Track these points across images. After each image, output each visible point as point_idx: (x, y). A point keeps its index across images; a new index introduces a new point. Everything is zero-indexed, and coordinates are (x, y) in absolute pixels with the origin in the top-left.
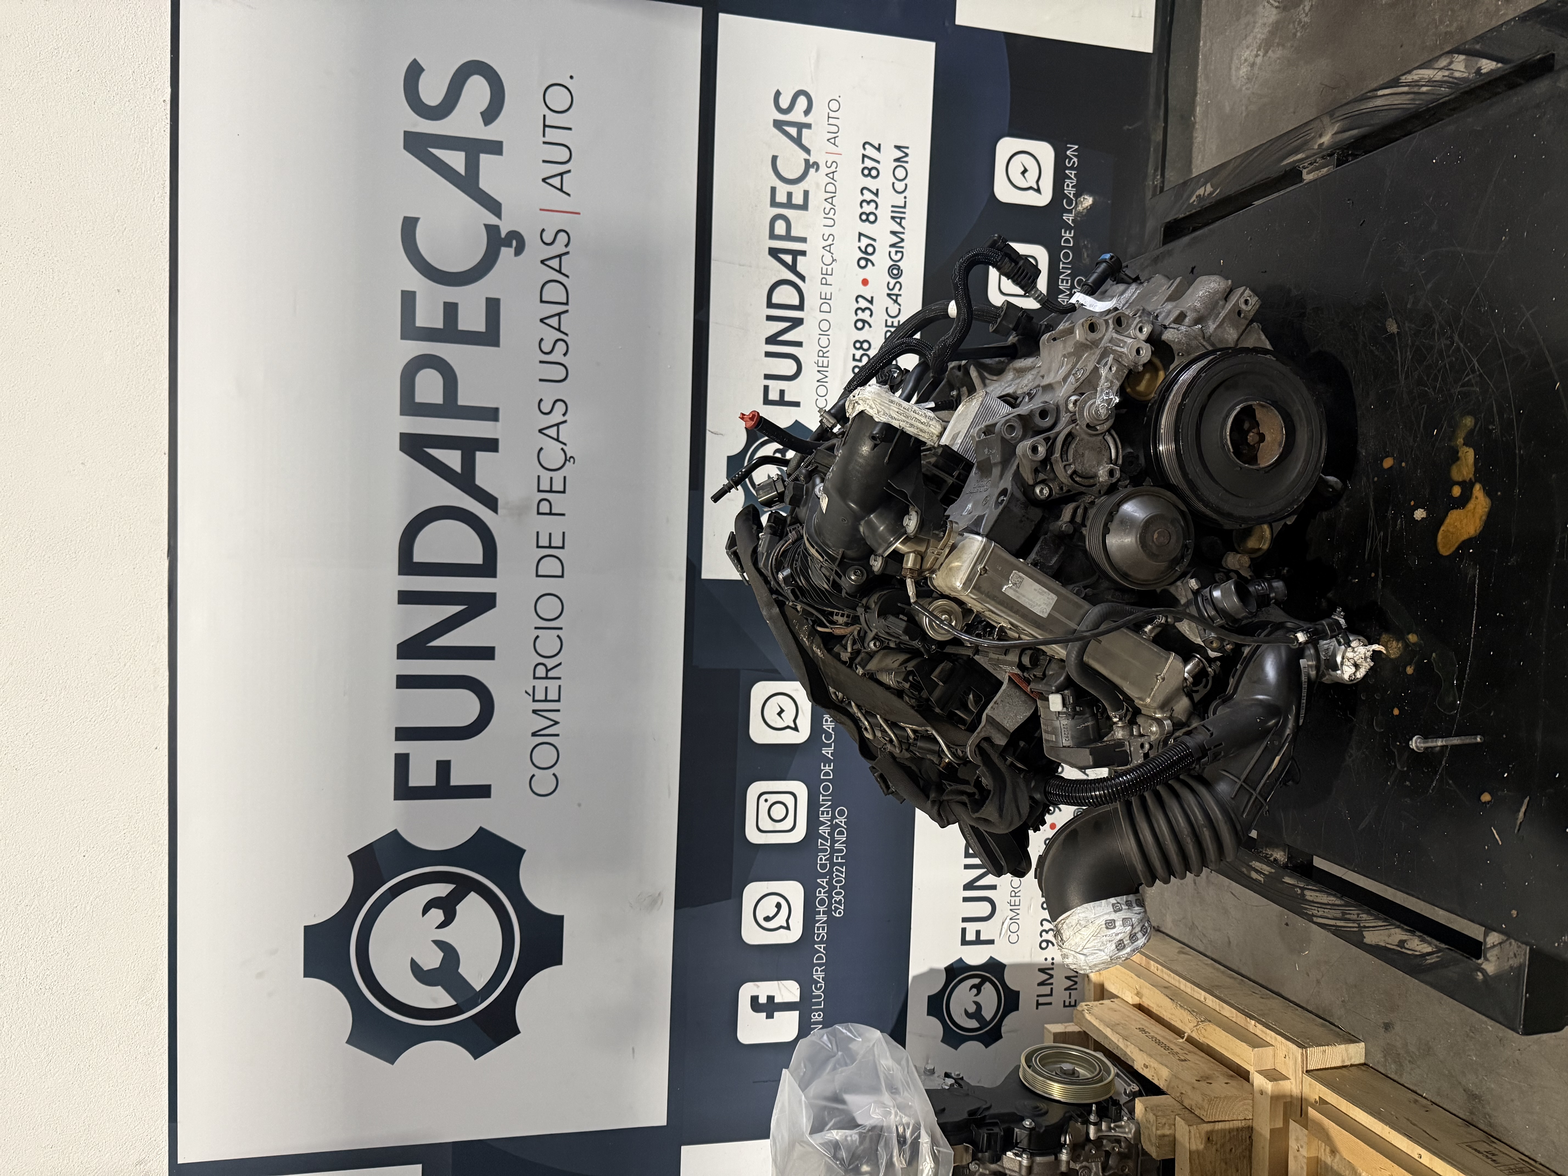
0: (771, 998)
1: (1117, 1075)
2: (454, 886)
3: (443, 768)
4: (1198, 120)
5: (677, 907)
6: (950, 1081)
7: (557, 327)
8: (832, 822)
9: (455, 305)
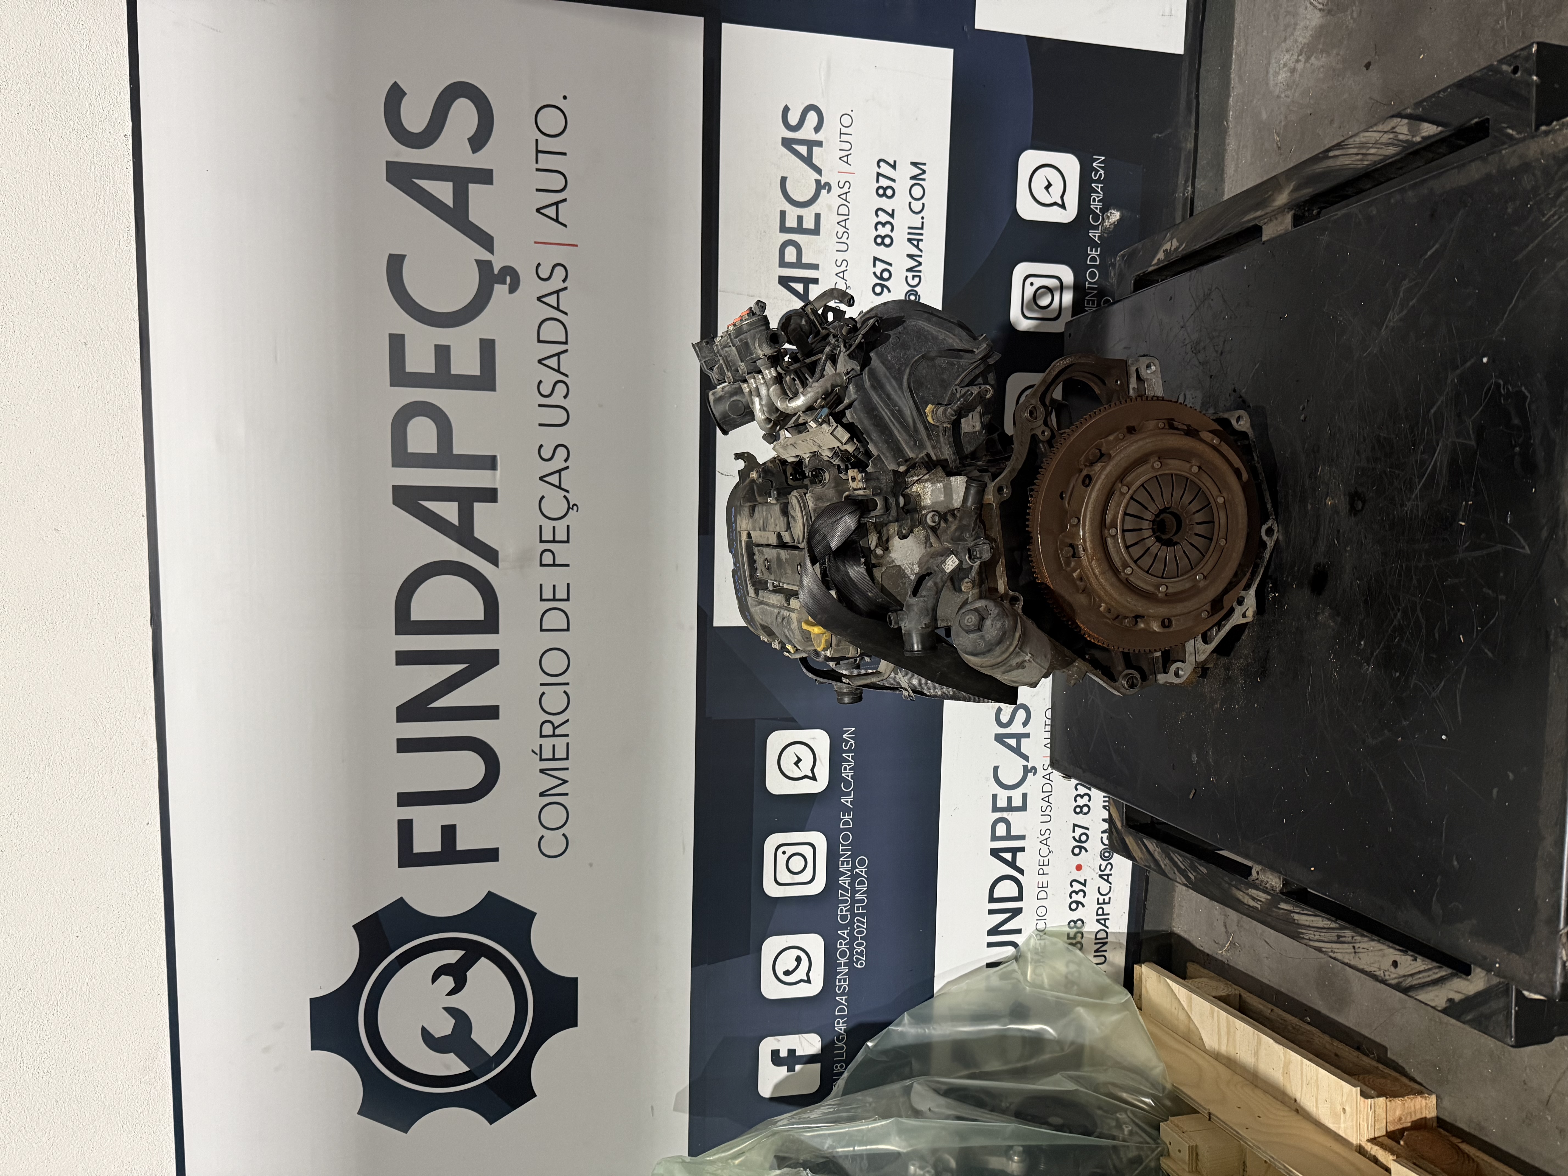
0: (792, 1052)
2: (464, 952)
3: (449, 832)
4: (1230, 125)
5: (693, 965)
7: (556, 368)
8: (852, 873)
9: (448, 348)
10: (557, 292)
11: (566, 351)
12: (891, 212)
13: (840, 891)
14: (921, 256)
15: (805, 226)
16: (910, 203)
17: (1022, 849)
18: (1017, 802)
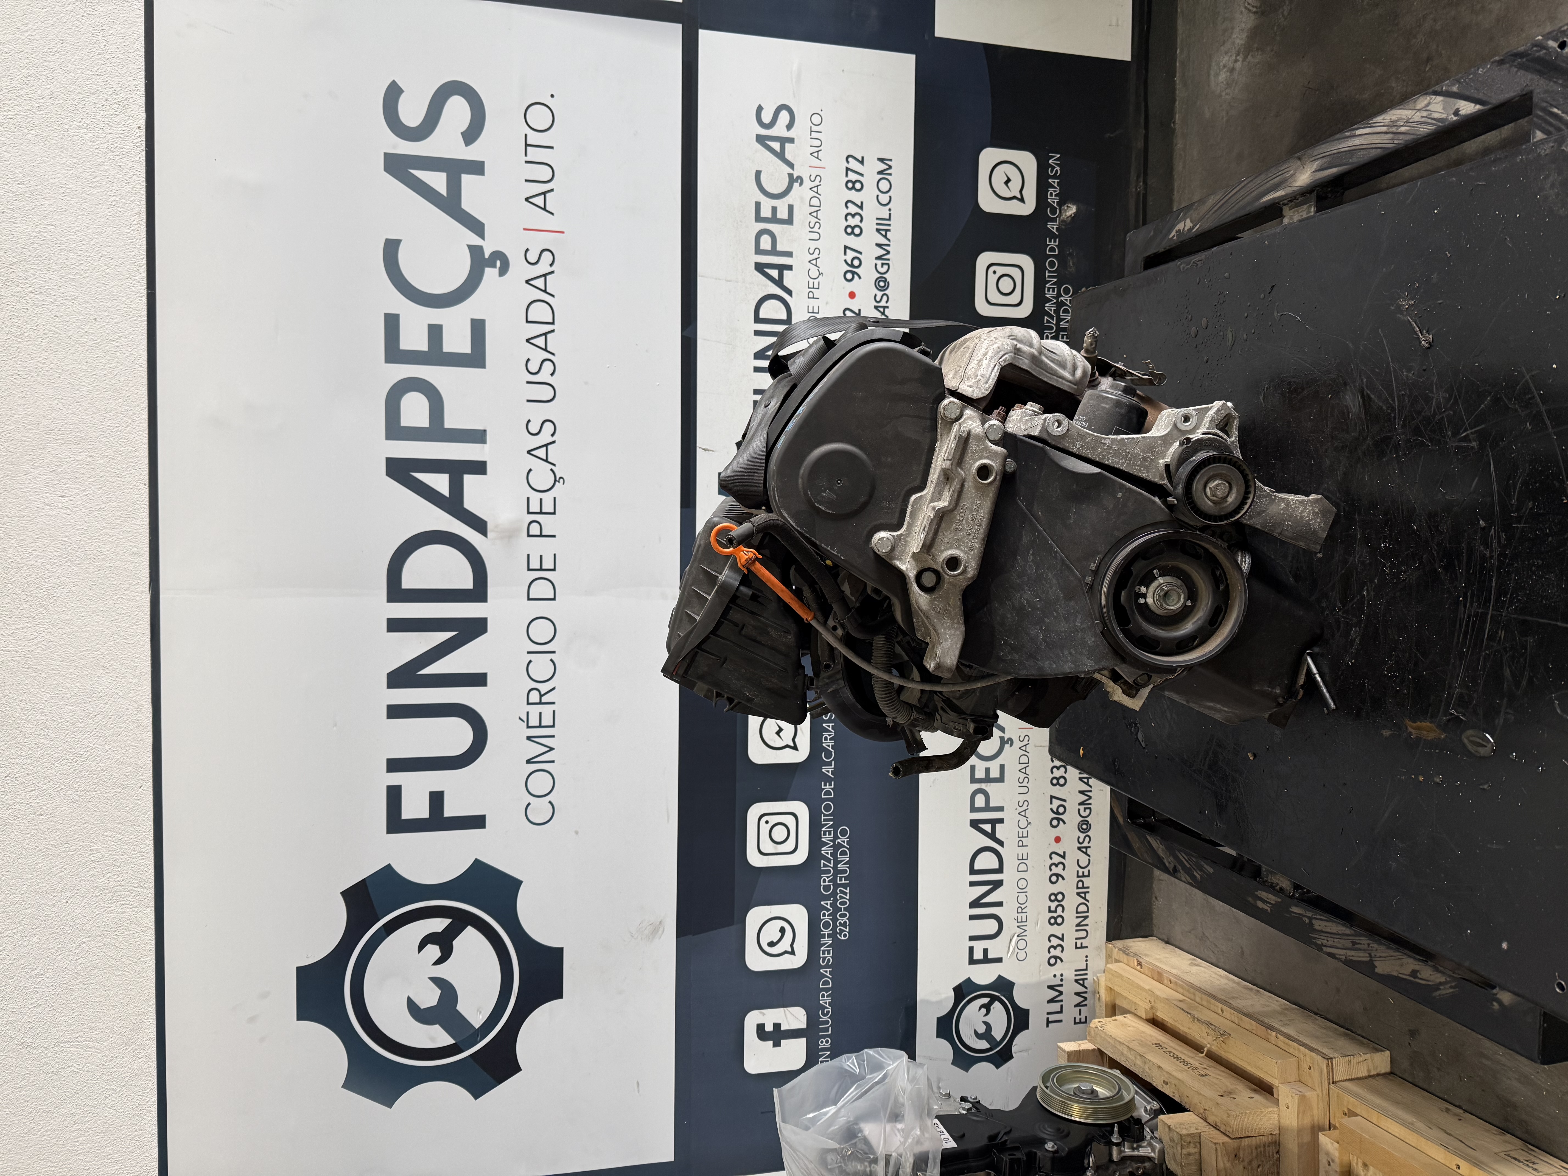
0: (777, 1026)
1: (1137, 1093)
2: (450, 920)
3: (437, 799)
4: (1177, 126)
5: (679, 935)
6: (968, 1105)
7: (544, 347)
8: (834, 842)
9: (440, 327)
10: (545, 276)
11: (553, 331)
12: (859, 204)
13: (822, 861)
14: (889, 245)
15: (779, 216)
16: (878, 196)
17: (1001, 821)
18: (995, 773)
